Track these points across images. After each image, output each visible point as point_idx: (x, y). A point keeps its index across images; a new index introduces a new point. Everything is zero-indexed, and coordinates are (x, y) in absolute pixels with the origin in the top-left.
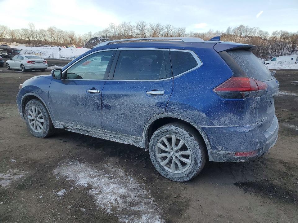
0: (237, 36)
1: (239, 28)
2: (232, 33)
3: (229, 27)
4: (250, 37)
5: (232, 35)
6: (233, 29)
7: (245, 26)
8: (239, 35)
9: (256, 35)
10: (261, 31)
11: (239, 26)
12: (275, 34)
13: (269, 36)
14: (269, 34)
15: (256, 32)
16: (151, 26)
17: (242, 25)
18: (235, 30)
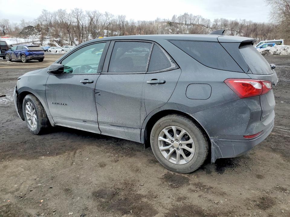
0: (182, 24)
1: (183, 16)
2: (177, 21)
3: (175, 15)
4: (194, 25)
5: (177, 23)
6: (178, 18)
7: (189, 14)
8: (184, 23)
9: (200, 23)
10: (204, 19)
11: (183, 14)
12: (216, 21)
13: (211, 23)
14: (211, 22)
15: (200, 20)
16: (88, 13)
17: (186, 13)
18: (180, 18)
